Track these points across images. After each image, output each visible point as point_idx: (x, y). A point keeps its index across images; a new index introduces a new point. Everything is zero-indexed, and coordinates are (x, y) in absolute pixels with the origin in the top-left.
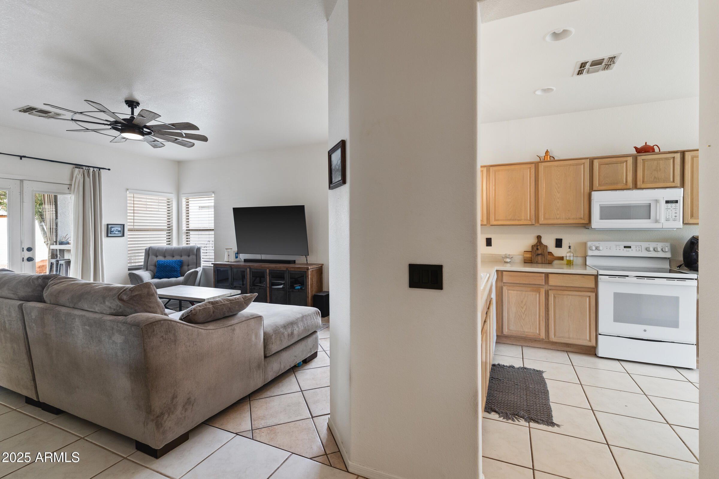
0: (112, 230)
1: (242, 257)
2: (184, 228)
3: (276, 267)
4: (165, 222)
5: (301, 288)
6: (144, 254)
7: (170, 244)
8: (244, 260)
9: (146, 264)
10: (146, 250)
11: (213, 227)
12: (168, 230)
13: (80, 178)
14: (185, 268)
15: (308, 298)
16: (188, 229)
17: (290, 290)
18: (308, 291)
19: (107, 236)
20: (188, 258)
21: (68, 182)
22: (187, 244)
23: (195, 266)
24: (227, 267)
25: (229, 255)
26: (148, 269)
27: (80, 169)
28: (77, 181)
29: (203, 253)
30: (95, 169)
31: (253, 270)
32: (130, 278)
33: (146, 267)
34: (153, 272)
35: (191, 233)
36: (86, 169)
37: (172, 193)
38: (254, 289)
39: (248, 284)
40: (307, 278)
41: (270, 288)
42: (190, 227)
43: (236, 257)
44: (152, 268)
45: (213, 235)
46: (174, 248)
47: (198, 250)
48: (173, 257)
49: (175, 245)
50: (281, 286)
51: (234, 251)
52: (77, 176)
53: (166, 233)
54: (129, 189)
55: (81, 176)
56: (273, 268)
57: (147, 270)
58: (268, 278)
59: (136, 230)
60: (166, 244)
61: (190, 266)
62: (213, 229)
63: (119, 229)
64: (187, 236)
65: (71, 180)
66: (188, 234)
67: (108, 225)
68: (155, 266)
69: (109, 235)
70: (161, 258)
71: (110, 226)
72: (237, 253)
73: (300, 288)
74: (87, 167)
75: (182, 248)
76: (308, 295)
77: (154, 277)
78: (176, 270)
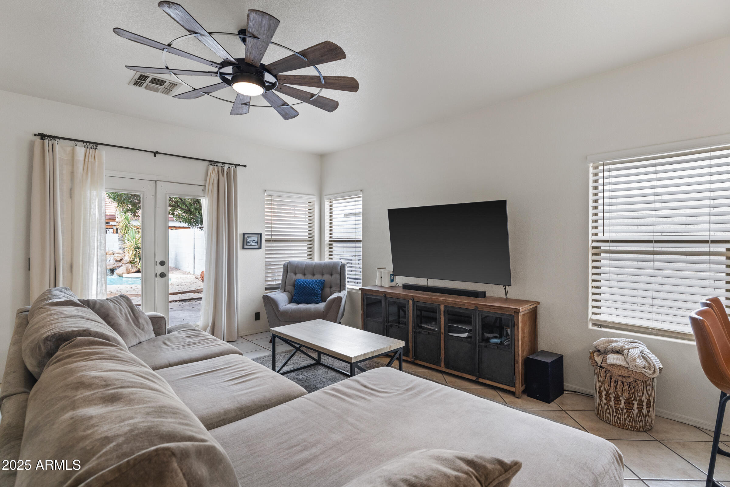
0: (249, 241)
1: (401, 280)
2: (327, 239)
3: (457, 303)
4: (306, 230)
5: (501, 342)
6: (282, 270)
7: (311, 258)
8: (404, 285)
9: (284, 283)
10: (284, 265)
11: (361, 237)
12: (309, 241)
13: (214, 176)
14: (327, 290)
15: (518, 362)
16: (331, 239)
17: (483, 344)
18: (516, 350)
19: (244, 248)
20: (330, 277)
21: (202, 183)
22: (330, 259)
23: (338, 289)
24: (381, 295)
25: (382, 277)
26: (287, 289)
27: (214, 166)
28: (211, 181)
29: (348, 271)
30: (230, 166)
31: (419, 304)
32: (264, 302)
33: (283, 288)
34: (291, 293)
35: (335, 244)
36: (221, 166)
37: (314, 195)
38: (420, 333)
39: (411, 324)
40: (516, 327)
41: (447, 336)
42: (333, 237)
43: (392, 281)
44: (289, 288)
45: (360, 247)
46: (315, 264)
47: (343, 267)
48: (314, 275)
49: (316, 260)
50: (465, 335)
51: (389, 272)
52: (211, 174)
53: (307, 245)
54: (268, 190)
55: (215, 174)
56: (452, 303)
57: (285, 291)
58: (443, 318)
59: (274, 241)
60: (306, 259)
61: (333, 289)
62: (361, 239)
63: (256, 239)
64: (330, 248)
65: (206, 180)
66: (331, 246)
67: (244, 234)
68: (294, 286)
69: (246, 247)
70: (300, 277)
71: (246, 236)
72: (393, 275)
73: (499, 343)
74: (222, 164)
75: (324, 264)
76: (516, 358)
77: (291, 301)
78: (316, 294)
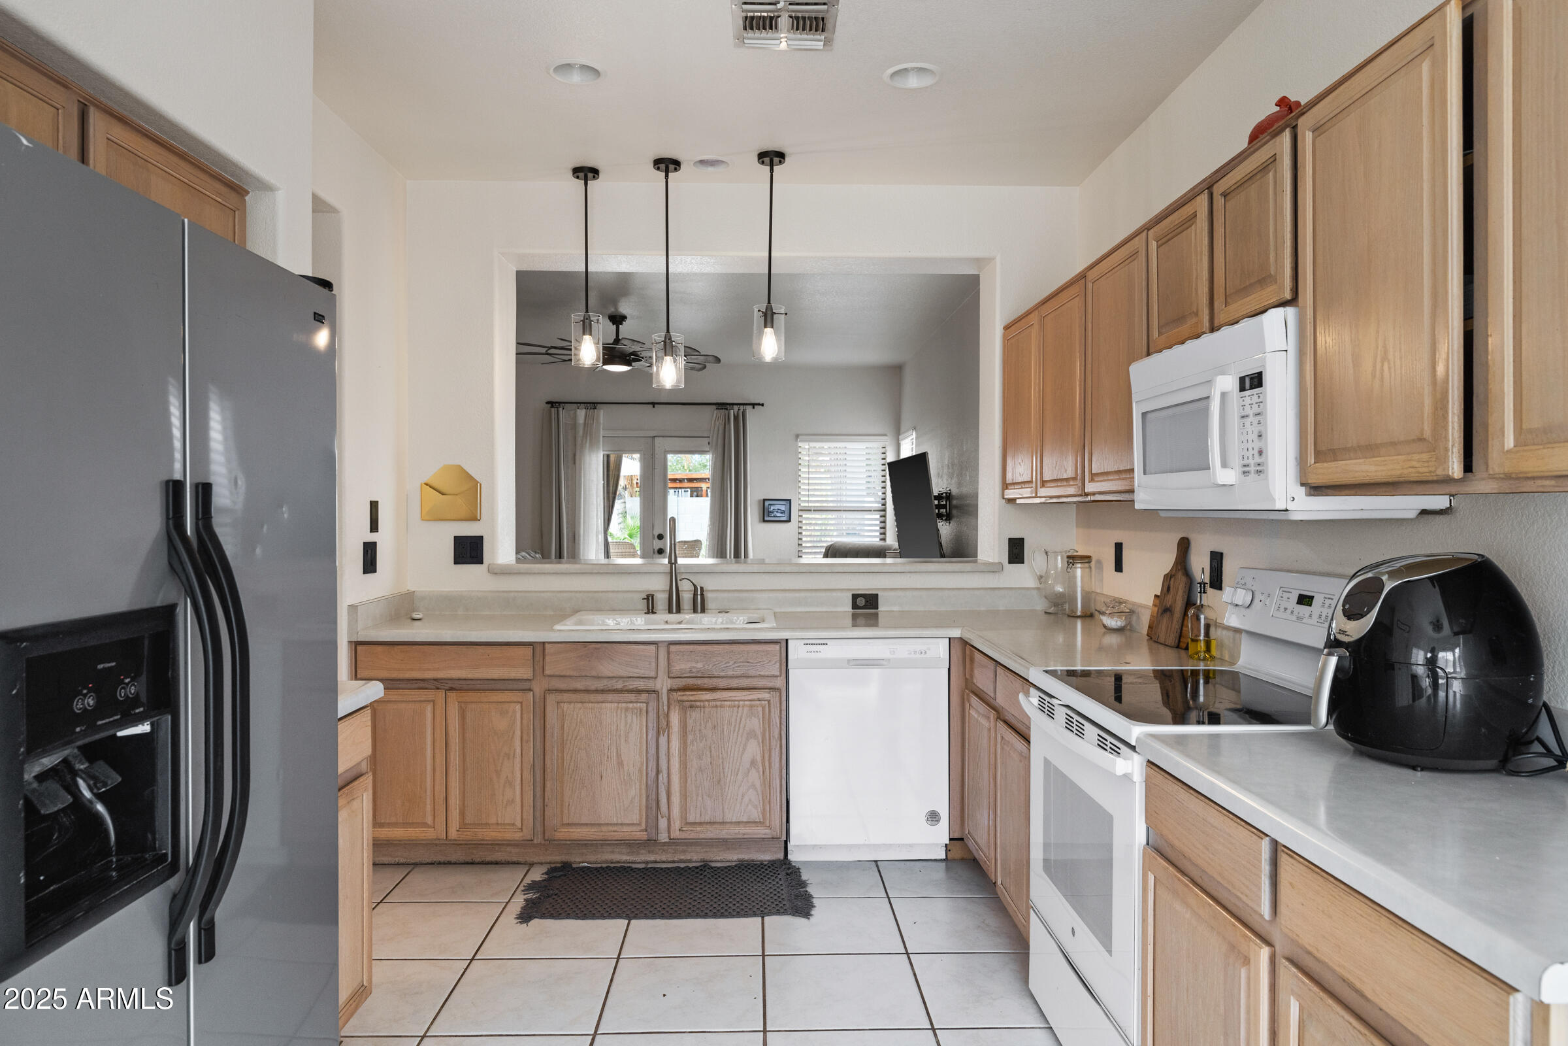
0: (771, 509)
12: (881, 511)
19: (764, 521)
21: (708, 434)
27: (720, 410)
28: (716, 430)
30: (739, 407)
37: (885, 435)
52: (716, 422)
53: (877, 516)
54: (801, 435)
63: (783, 508)
65: (711, 430)
67: (764, 501)
69: (767, 519)
71: (767, 503)
74: (729, 406)
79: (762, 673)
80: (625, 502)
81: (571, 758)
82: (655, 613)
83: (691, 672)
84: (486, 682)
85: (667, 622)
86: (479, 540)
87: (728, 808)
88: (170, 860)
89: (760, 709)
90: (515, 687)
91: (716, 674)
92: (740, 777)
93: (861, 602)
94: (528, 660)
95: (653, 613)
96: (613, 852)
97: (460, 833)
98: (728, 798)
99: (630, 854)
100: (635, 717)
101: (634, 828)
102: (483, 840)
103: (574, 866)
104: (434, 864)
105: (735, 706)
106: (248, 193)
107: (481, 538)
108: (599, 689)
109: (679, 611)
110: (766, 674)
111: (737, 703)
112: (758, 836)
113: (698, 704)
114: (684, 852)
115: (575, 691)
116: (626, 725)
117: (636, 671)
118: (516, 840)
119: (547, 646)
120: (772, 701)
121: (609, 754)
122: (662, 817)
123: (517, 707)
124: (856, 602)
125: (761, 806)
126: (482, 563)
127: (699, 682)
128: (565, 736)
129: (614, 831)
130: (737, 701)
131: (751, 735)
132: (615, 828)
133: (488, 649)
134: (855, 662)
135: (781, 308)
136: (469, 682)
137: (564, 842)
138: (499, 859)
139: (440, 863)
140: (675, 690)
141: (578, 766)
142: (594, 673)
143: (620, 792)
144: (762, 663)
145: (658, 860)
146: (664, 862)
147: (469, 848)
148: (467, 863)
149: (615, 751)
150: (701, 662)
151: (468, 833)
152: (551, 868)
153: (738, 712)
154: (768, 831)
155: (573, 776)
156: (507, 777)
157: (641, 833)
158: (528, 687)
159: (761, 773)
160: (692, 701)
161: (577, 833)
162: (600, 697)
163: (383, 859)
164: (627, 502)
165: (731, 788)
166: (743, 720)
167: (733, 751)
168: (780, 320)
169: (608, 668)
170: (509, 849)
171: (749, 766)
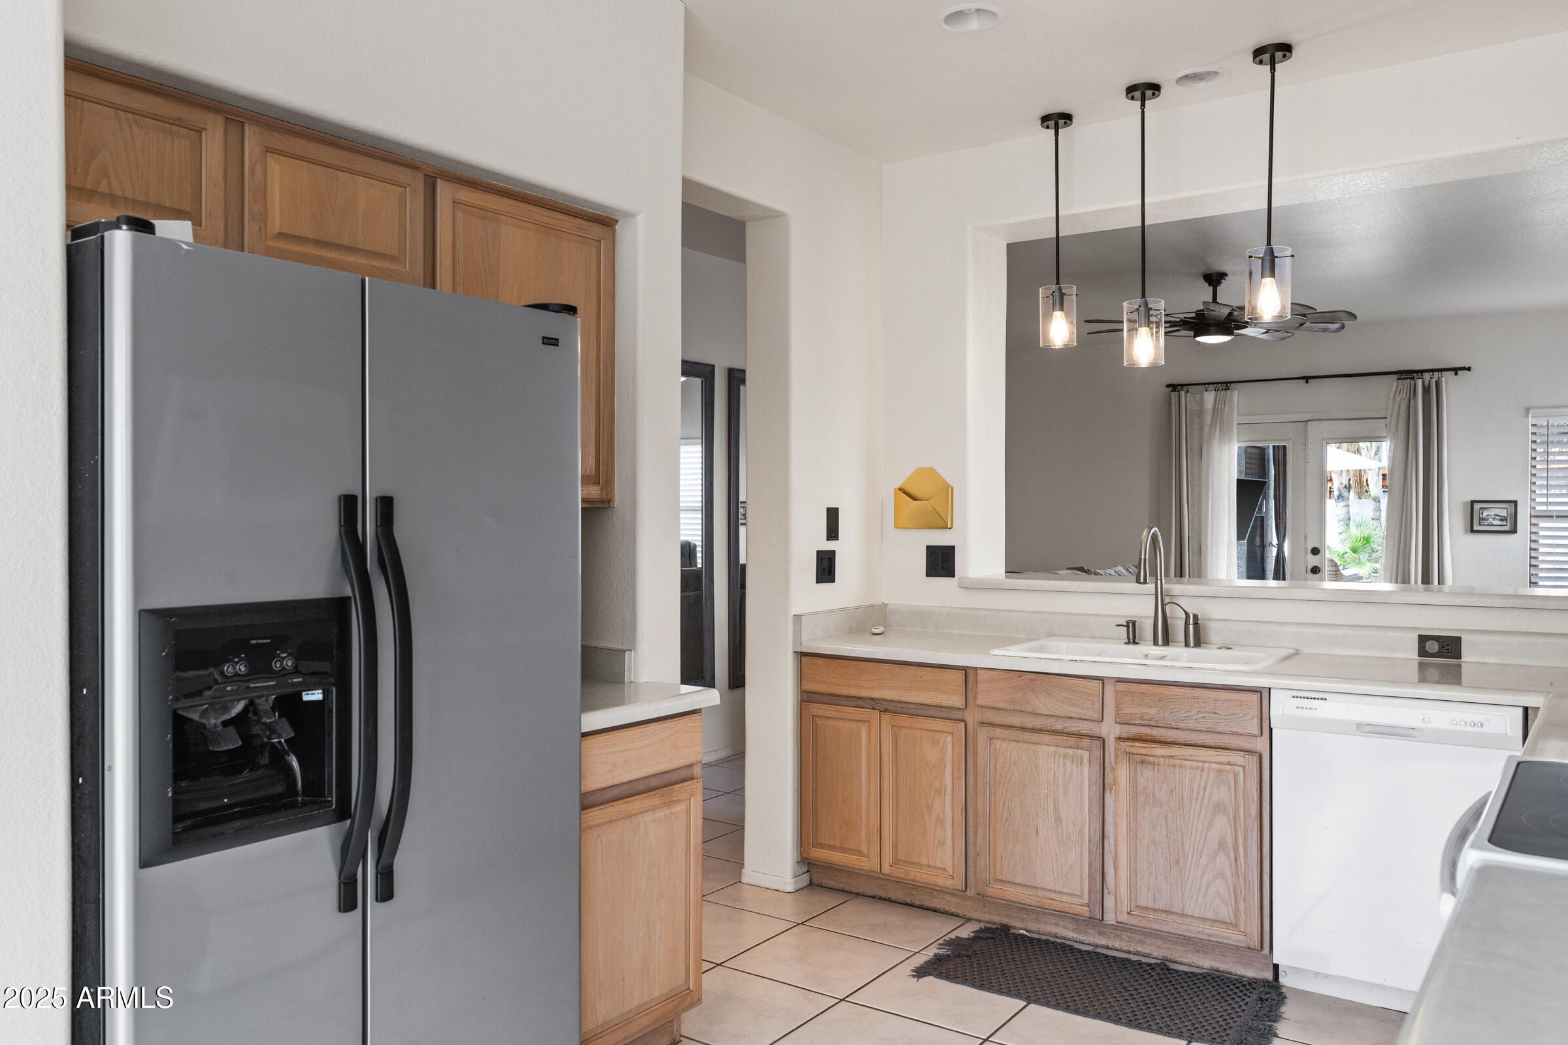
0: (1485, 515)
13: (1401, 400)
19: (1472, 531)
21: (1383, 414)
27: (1404, 381)
28: (1396, 408)
30: (1429, 376)
36: (1411, 377)
55: (1404, 395)
59: (1557, 516)
63: (1503, 513)
65: (1388, 408)
67: (1472, 502)
69: (1477, 528)
71: (1477, 506)
74: (1413, 374)
79: (1235, 730)
80: (1348, 506)
81: (1004, 804)
82: (1138, 643)
83: (1142, 718)
84: (919, 707)
85: (1147, 656)
86: (951, 549)
87: (1188, 897)
88: (334, 807)
89: (1231, 777)
90: (944, 715)
91: (1174, 725)
92: (1204, 860)
93: (1433, 647)
94: (959, 686)
95: (1135, 643)
96: (1057, 924)
97: (892, 868)
98: (1189, 884)
99: (1077, 931)
100: (1075, 765)
101: (1075, 900)
102: (914, 881)
103: (1012, 931)
104: (875, 898)
105: (1197, 768)
106: (617, 221)
107: (953, 548)
108: (1036, 727)
109: (1166, 642)
110: (1240, 731)
111: (1200, 764)
112: (1230, 942)
113: (1151, 759)
114: (1141, 942)
115: (1010, 727)
116: (1065, 774)
117: (1077, 710)
118: (947, 888)
119: (979, 672)
120: (1247, 766)
121: (1046, 806)
122: (1109, 894)
123: (949, 738)
124: (1424, 647)
125: (1233, 904)
126: (954, 576)
127: (1156, 733)
128: (998, 776)
129: (1051, 899)
130: (1201, 761)
131: (1219, 808)
132: (1053, 896)
133: (920, 670)
134: (1368, 728)
135: (1286, 250)
136: (903, 705)
137: (999, 901)
138: (938, 907)
139: (880, 898)
140: (1124, 739)
141: (1012, 815)
142: (1029, 709)
143: (1058, 853)
144: (1234, 716)
145: (1110, 946)
146: (1117, 950)
147: (909, 888)
148: (907, 904)
149: (1052, 804)
150: (1154, 707)
151: (900, 870)
152: (986, 928)
153: (1201, 776)
154: (1242, 938)
155: (1007, 826)
156: (938, 815)
157: (1082, 907)
158: (961, 717)
159: (1233, 860)
160: (1143, 755)
161: (1011, 893)
162: (1035, 737)
163: (829, 882)
164: (1350, 505)
165: (1192, 870)
166: (1209, 786)
167: (1195, 823)
168: (1285, 266)
169: (1044, 703)
170: (947, 897)
171: (1216, 848)
